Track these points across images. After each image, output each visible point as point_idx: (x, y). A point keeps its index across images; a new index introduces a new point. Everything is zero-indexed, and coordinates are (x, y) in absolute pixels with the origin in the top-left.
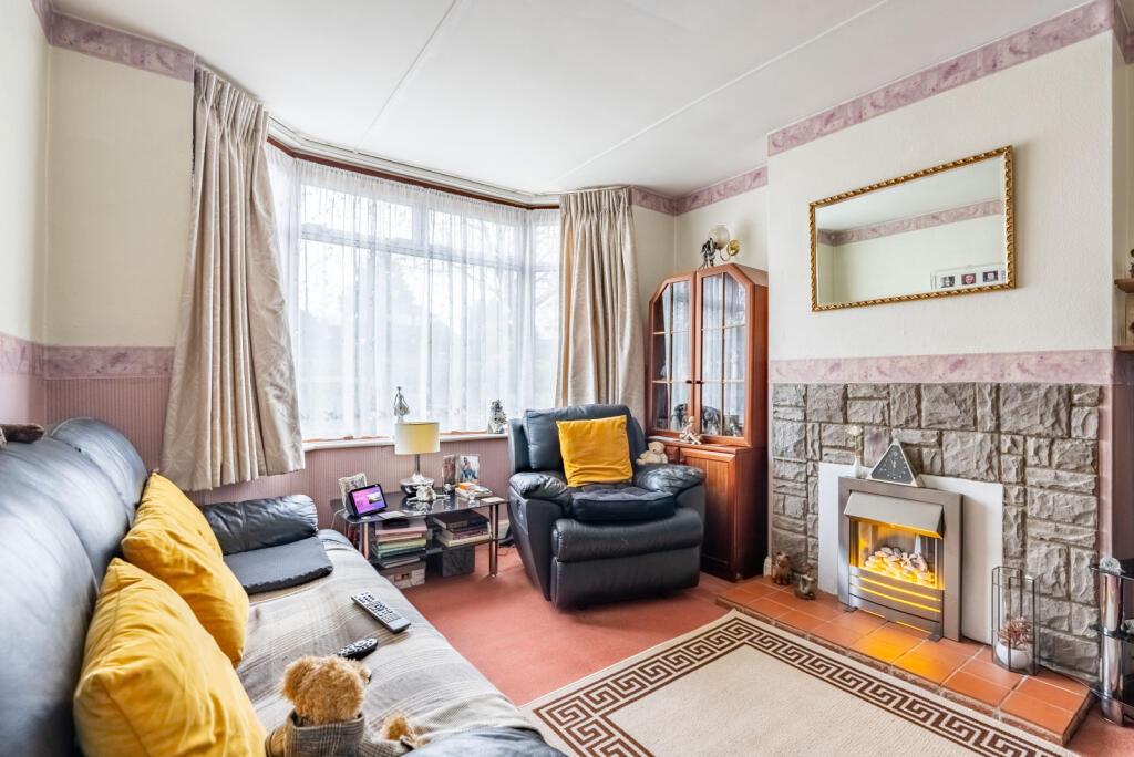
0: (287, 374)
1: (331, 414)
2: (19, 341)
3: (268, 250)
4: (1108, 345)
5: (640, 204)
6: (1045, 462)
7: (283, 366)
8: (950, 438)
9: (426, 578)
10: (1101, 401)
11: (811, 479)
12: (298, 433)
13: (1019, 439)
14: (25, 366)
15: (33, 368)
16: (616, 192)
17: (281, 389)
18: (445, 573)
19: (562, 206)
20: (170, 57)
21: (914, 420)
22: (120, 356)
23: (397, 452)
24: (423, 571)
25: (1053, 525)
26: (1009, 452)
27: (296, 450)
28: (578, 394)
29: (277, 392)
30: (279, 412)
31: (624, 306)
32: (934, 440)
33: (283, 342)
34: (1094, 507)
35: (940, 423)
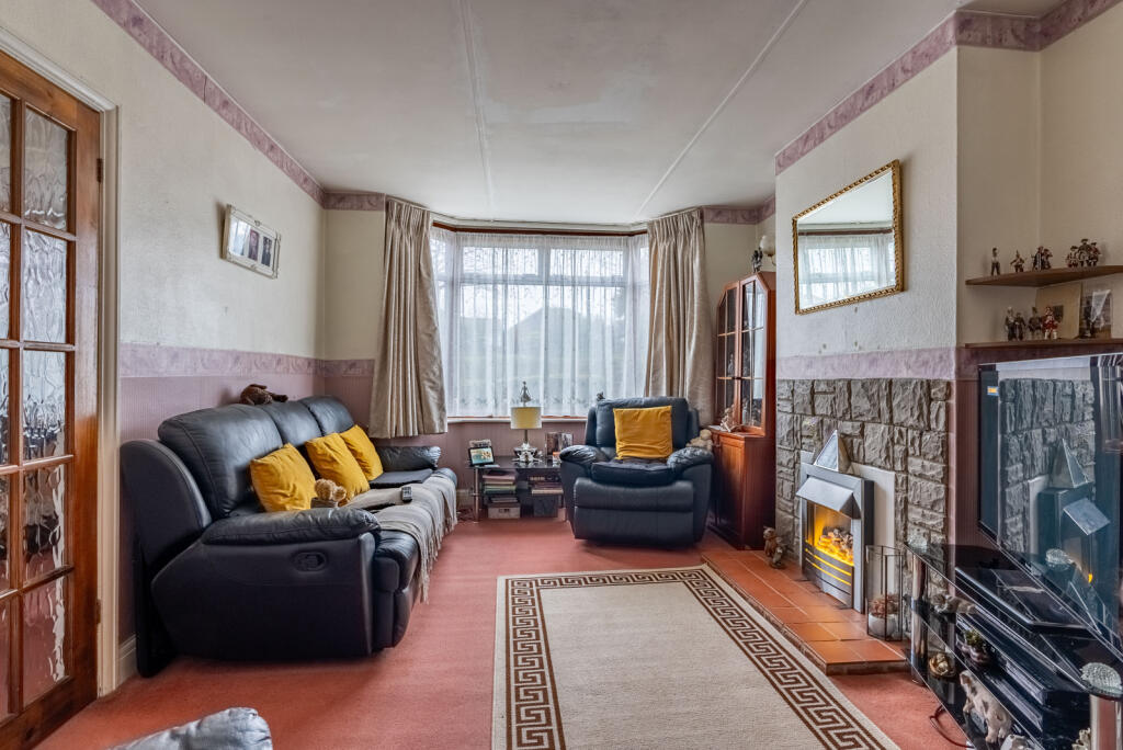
0: (438, 373)
1: (479, 400)
2: (307, 359)
3: (428, 298)
4: (953, 344)
5: (712, 221)
6: (918, 453)
7: (436, 369)
8: (869, 428)
9: (521, 515)
10: (948, 396)
11: (797, 465)
12: (444, 410)
13: (903, 430)
14: (311, 370)
15: (315, 373)
16: (690, 214)
17: (434, 383)
18: (535, 514)
19: (649, 231)
20: (373, 200)
21: (848, 414)
22: (353, 364)
23: (512, 427)
24: (519, 509)
25: (920, 510)
26: (898, 442)
27: (442, 420)
28: (657, 389)
29: (431, 384)
30: (432, 396)
31: (692, 311)
32: (857, 432)
33: (436, 354)
34: (942, 495)
35: (861, 415)
